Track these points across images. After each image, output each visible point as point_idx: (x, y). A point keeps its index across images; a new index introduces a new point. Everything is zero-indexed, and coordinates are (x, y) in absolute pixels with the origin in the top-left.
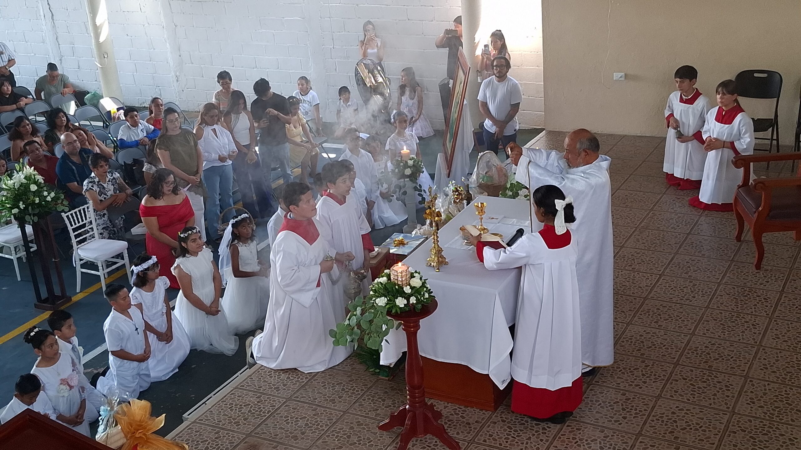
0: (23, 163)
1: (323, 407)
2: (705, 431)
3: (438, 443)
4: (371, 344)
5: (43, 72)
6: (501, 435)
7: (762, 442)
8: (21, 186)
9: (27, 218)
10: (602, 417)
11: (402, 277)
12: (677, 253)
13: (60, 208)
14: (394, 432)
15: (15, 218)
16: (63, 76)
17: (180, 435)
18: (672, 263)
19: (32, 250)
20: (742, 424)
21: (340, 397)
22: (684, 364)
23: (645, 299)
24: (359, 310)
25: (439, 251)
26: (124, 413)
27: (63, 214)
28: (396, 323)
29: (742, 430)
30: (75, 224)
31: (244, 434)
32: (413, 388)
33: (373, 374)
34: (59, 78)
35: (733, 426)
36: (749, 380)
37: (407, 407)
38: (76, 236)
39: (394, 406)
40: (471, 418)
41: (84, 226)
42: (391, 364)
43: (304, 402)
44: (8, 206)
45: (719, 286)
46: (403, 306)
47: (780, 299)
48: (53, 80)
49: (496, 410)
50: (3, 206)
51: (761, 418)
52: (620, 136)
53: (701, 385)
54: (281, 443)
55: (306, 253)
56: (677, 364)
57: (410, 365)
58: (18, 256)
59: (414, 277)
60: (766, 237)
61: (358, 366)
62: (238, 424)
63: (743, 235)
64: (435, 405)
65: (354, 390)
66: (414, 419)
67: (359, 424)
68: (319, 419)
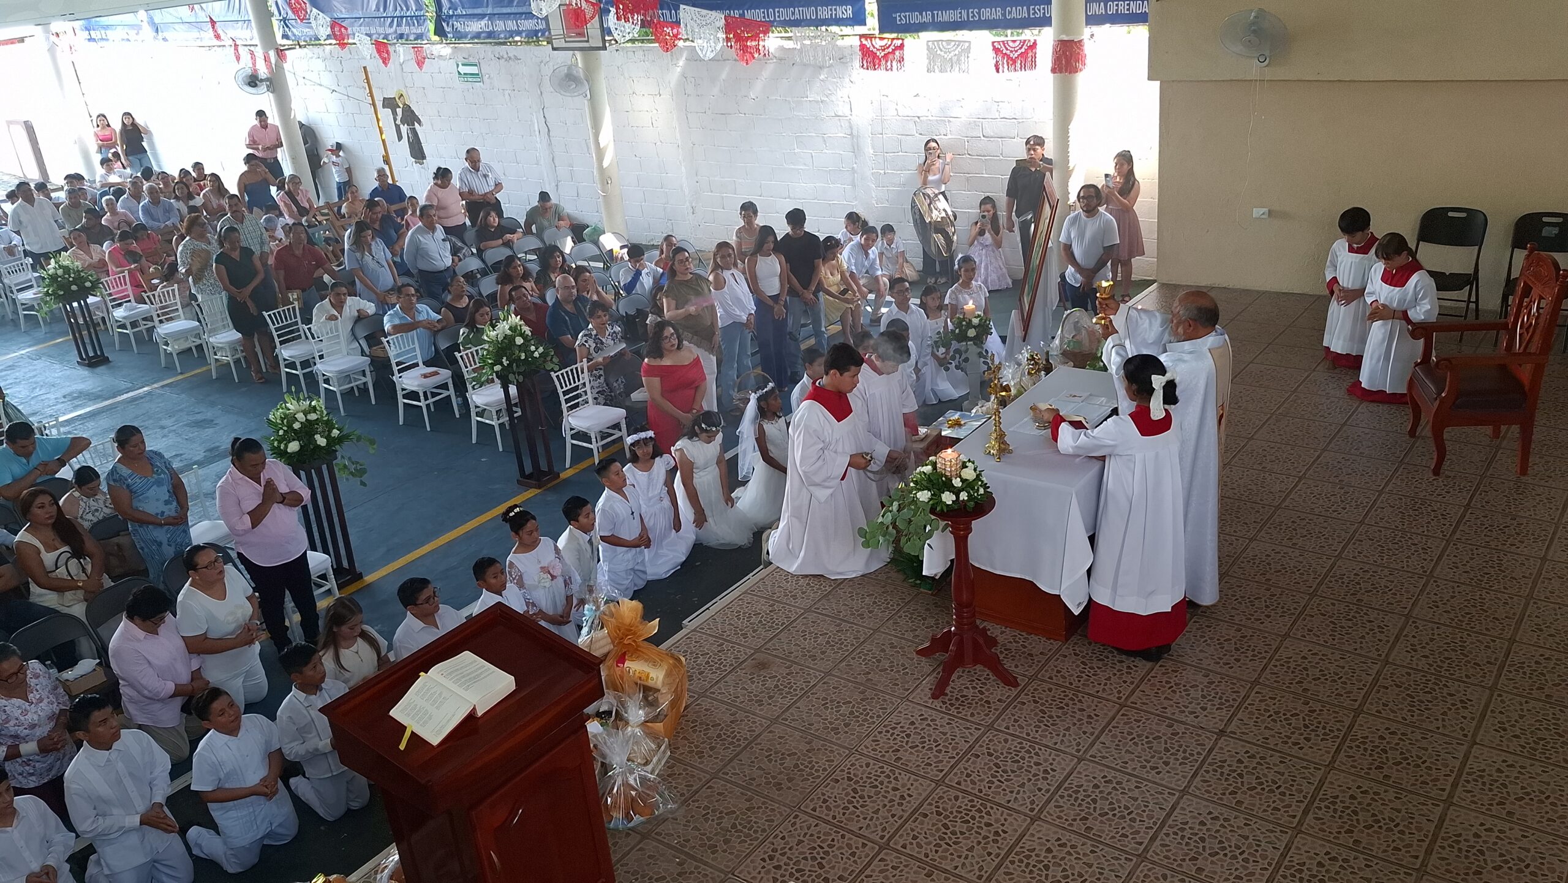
0: (508, 311)
1: (849, 622)
2: (1345, 683)
3: (991, 675)
4: (908, 548)
5: (535, 202)
6: (1072, 672)
7: (1423, 702)
8: (504, 338)
9: (511, 377)
10: (1207, 658)
11: (951, 467)
12: (1324, 450)
13: (549, 366)
14: (935, 659)
15: (498, 377)
16: (557, 206)
17: (677, 645)
18: (1318, 462)
19: (515, 415)
20: (1398, 677)
21: (870, 612)
22: (1324, 595)
23: (1278, 508)
24: (895, 505)
25: (1001, 437)
26: (612, 615)
27: (552, 373)
28: (942, 523)
29: (1397, 686)
30: (566, 386)
31: (751, 648)
32: (960, 606)
33: (913, 586)
34: (553, 209)
35: (1384, 679)
36: (1411, 621)
37: (953, 629)
38: (567, 401)
39: (937, 627)
40: (1034, 647)
41: (576, 388)
42: (936, 575)
43: (826, 615)
44: (490, 361)
45: (1379, 495)
46: (950, 503)
47: (1463, 516)
48: (546, 212)
49: (1067, 640)
50: (484, 361)
51: (1424, 672)
52: (1258, 292)
53: (1344, 623)
54: (796, 663)
55: (830, 432)
56: (1313, 595)
57: (958, 576)
58: (501, 421)
59: (967, 467)
60: (1449, 433)
61: (893, 574)
62: (745, 636)
63: (1419, 429)
64: (989, 630)
65: (888, 604)
66: (960, 644)
67: (893, 646)
68: (843, 637)
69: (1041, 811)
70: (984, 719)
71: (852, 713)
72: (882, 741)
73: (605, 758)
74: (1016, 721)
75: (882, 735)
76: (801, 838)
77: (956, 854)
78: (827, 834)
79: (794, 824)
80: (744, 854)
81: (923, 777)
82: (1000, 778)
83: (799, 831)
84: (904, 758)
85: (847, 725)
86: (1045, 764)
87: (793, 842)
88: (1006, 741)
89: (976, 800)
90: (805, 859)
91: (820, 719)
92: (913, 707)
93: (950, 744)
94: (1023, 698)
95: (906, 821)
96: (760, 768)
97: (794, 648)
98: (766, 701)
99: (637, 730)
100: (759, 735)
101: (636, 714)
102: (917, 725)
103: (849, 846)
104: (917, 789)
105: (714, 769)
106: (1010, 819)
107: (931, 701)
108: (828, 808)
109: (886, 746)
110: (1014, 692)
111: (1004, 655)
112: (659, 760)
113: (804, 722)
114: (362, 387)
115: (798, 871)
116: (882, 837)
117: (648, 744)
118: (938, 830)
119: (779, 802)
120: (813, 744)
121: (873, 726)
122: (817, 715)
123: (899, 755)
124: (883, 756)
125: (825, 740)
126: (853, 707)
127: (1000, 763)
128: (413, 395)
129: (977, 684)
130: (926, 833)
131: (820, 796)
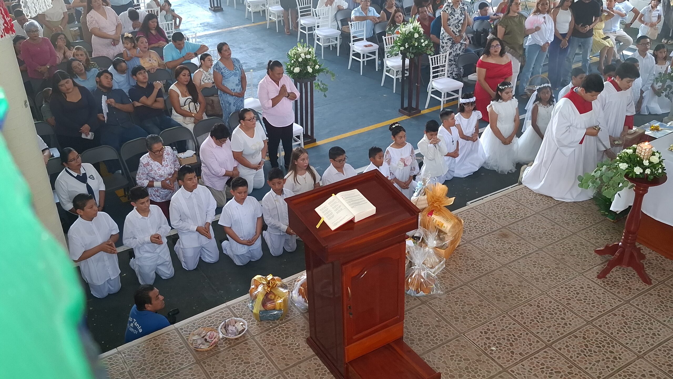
0: (414, 18)
1: (559, 225)
3: (636, 275)
4: (606, 194)
8: (409, 33)
9: (408, 54)
13: (429, 52)
14: (605, 257)
15: (401, 53)
17: (461, 213)
19: (406, 75)
21: (574, 223)
24: (604, 168)
26: (431, 190)
27: (429, 56)
28: (630, 184)
30: (435, 65)
31: (501, 225)
32: (628, 232)
33: (602, 215)
37: (620, 244)
38: (434, 73)
39: (611, 241)
40: (667, 266)
42: (618, 211)
43: (547, 218)
44: (399, 44)
46: (639, 173)
50: (396, 44)
54: (524, 239)
57: (632, 216)
58: (397, 77)
62: (499, 218)
64: (642, 250)
65: (585, 221)
66: (622, 253)
67: (581, 244)
68: (554, 232)
69: (645, 354)
70: (625, 297)
71: (548, 273)
72: (562, 292)
73: (412, 259)
74: (644, 303)
75: (562, 289)
76: (504, 328)
77: (588, 362)
78: (519, 330)
79: (502, 320)
80: (472, 327)
81: (581, 318)
82: (625, 330)
83: (504, 324)
84: (572, 305)
85: (544, 279)
86: (654, 330)
87: (499, 329)
88: (635, 312)
89: (608, 337)
90: (504, 339)
91: (530, 271)
92: (585, 280)
93: (601, 304)
94: (652, 291)
95: (565, 337)
96: (490, 287)
97: (524, 231)
98: (502, 254)
99: (431, 250)
100: (494, 270)
101: (432, 242)
102: (584, 289)
103: (529, 340)
104: (575, 322)
105: (466, 280)
106: (625, 353)
107: (596, 279)
108: (523, 318)
109: (564, 295)
110: (648, 287)
111: (647, 266)
112: (439, 268)
113: (520, 270)
114: (334, 46)
115: (498, 343)
116: (549, 341)
117: (435, 259)
118: (581, 346)
119: (496, 307)
120: (523, 283)
121: (559, 283)
122: (528, 269)
123: (570, 302)
124: (560, 300)
125: (530, 283)
126: (550, 270)
127: (628, 323)
128: (357, 55)
129: (626, 277)
130: (574, 346)
131: (520, 310)
